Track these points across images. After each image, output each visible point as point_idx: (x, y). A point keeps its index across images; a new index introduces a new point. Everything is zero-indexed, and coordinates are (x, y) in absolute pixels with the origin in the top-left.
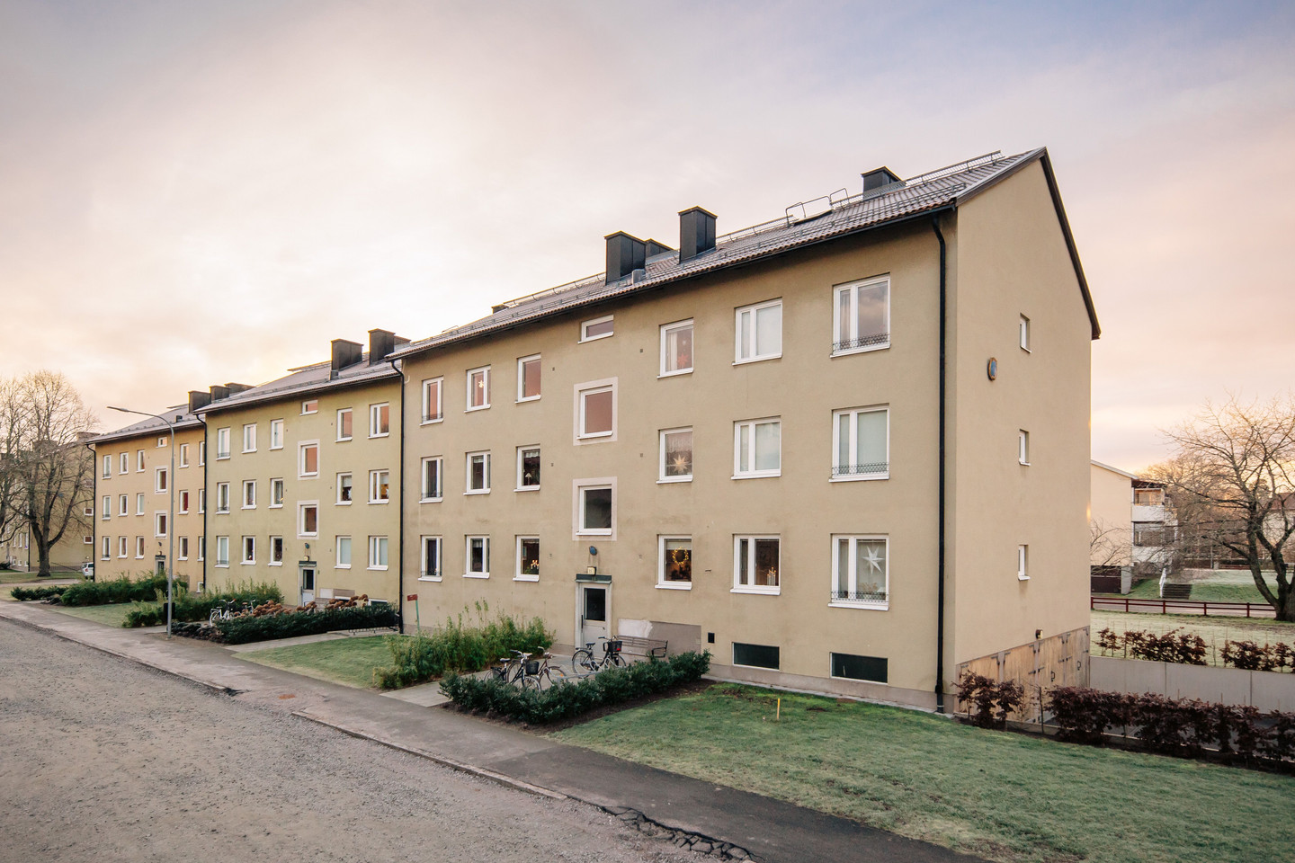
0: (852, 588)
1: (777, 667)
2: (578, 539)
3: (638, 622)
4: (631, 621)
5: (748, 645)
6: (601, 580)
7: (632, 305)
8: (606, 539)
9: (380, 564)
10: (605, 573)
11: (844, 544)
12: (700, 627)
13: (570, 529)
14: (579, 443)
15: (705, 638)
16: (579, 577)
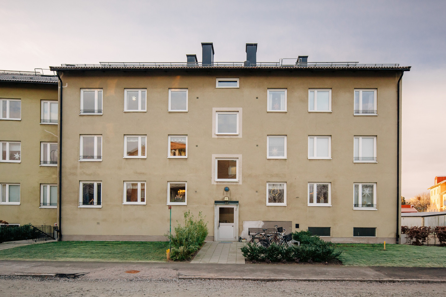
0: (360, 202)
1: (330, 235)
2: (216, 184)
3: (256, 222)
4: (250, 222)
5: (315, 228)
6: (231, 203)
7: (251, 76)
8: (235, 184)
9: (9, 201)
10: (234, 199)
11: (357, 187)
12: (292, 221)
13: (210, 178)
14: (216, 137)
15: (294, 226)
16: (216, 202)
